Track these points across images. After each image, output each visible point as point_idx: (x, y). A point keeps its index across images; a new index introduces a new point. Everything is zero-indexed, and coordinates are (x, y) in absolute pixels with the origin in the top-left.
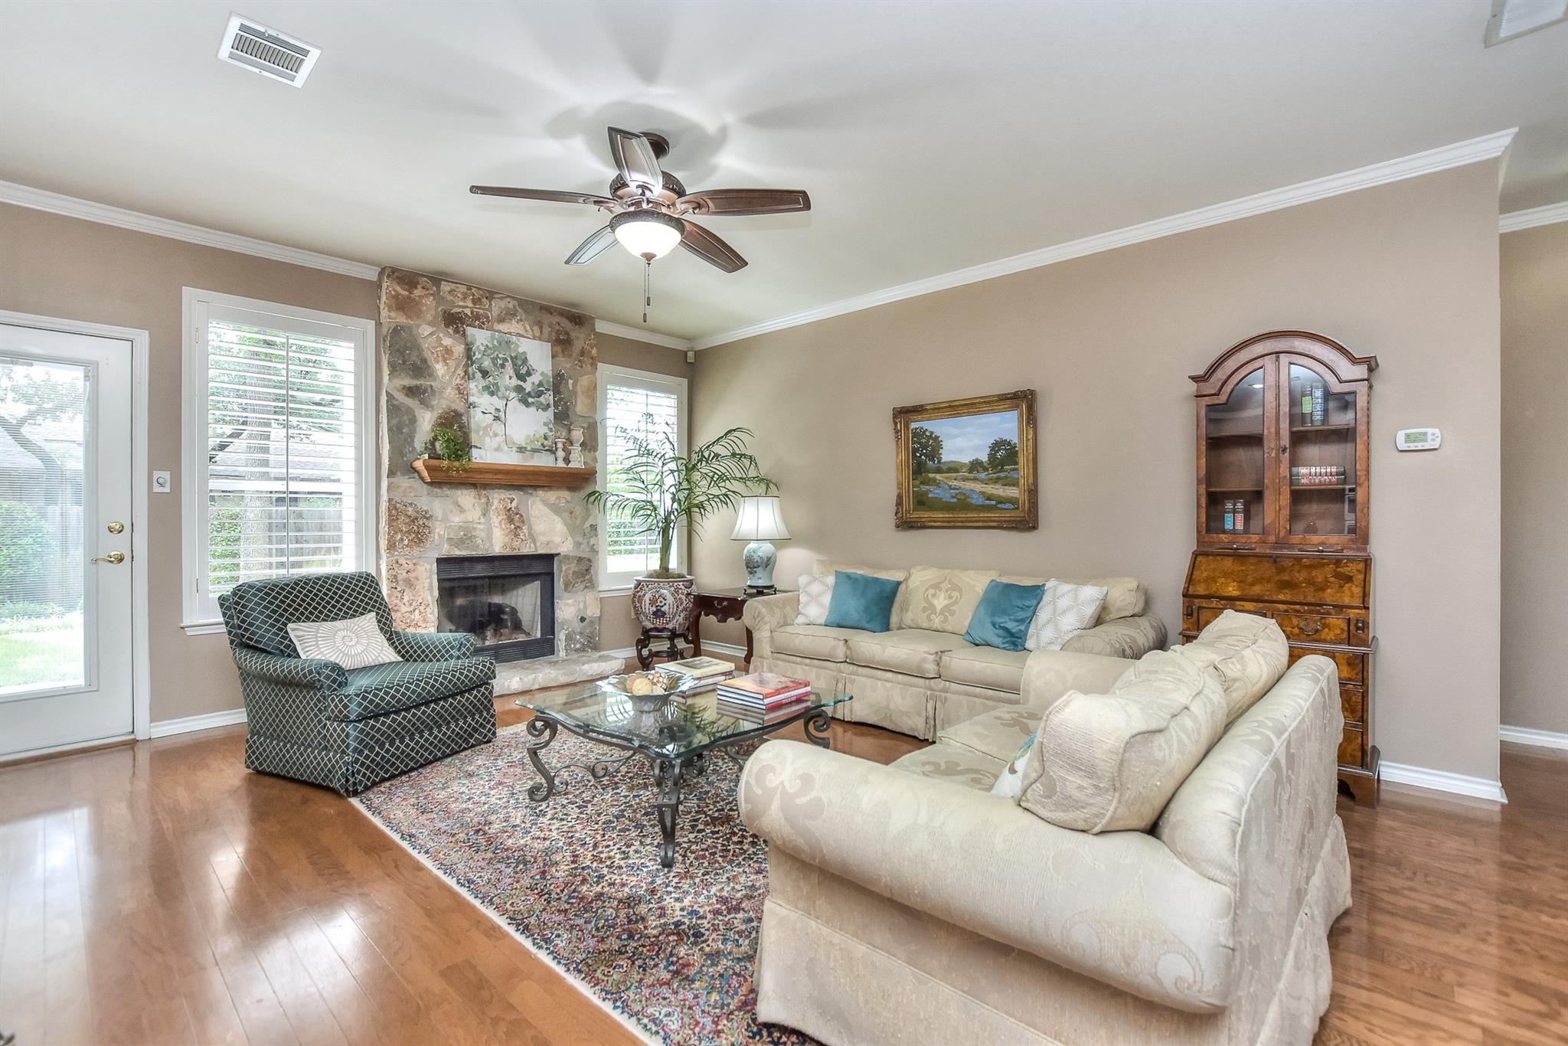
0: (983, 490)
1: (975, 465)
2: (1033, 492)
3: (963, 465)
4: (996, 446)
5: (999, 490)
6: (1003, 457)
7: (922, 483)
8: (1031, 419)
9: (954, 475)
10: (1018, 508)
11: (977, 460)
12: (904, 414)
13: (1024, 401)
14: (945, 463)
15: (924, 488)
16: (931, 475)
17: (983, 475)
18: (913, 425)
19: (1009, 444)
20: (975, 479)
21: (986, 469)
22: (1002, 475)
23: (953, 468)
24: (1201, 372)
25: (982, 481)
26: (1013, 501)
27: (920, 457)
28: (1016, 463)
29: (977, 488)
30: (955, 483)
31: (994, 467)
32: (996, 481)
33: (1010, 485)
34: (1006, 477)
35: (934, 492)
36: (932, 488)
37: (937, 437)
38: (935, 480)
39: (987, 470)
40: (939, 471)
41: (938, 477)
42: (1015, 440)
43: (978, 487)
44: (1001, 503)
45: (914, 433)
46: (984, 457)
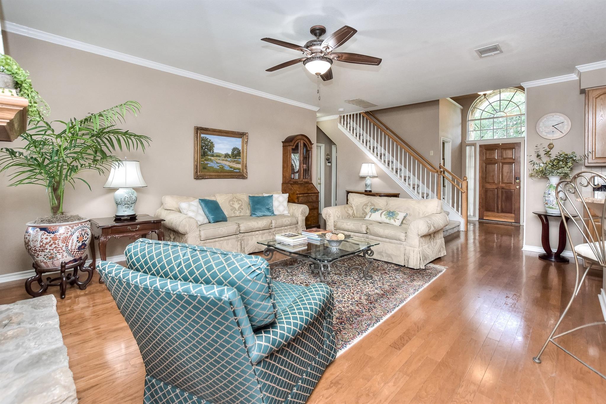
1: (227, 155)
2: (245, 166)
3: (223, 155)
4: (234, 149)
5: (234, 165)
6: (236, 154)
7: (205, 160)
8: (245, 142)
9: (219, 158)
10: (240, 171)
11: (227, 153)
12: (199, 130)
13: (244, 136)
14: (215, 153)
15: (206, 162)
16: (209, 157)
17: (229, 159)
18: (202, 135)
19: (238, 149)
20: (226, 160)
21: (230, 157)
22: (236, 160)
23: (218, 156)
25: (229, 161)
26: (238, 169)
27: (205, 149)
28: (241, 156)
29: (228, 164)
30: (219, 161)
31: (233, 157)
32: (234, 162)
33: (238, 164)
34: (237, 161)
35: (210, 164)
36: (209, 162)
37: (212, 143)
38: (211, 159)
40: (213, 156)
41: (212, 158)
42: (240, 148)
43: (228, 163)
44: (235, 169)
45: (203, 139)
46: (230, 153)
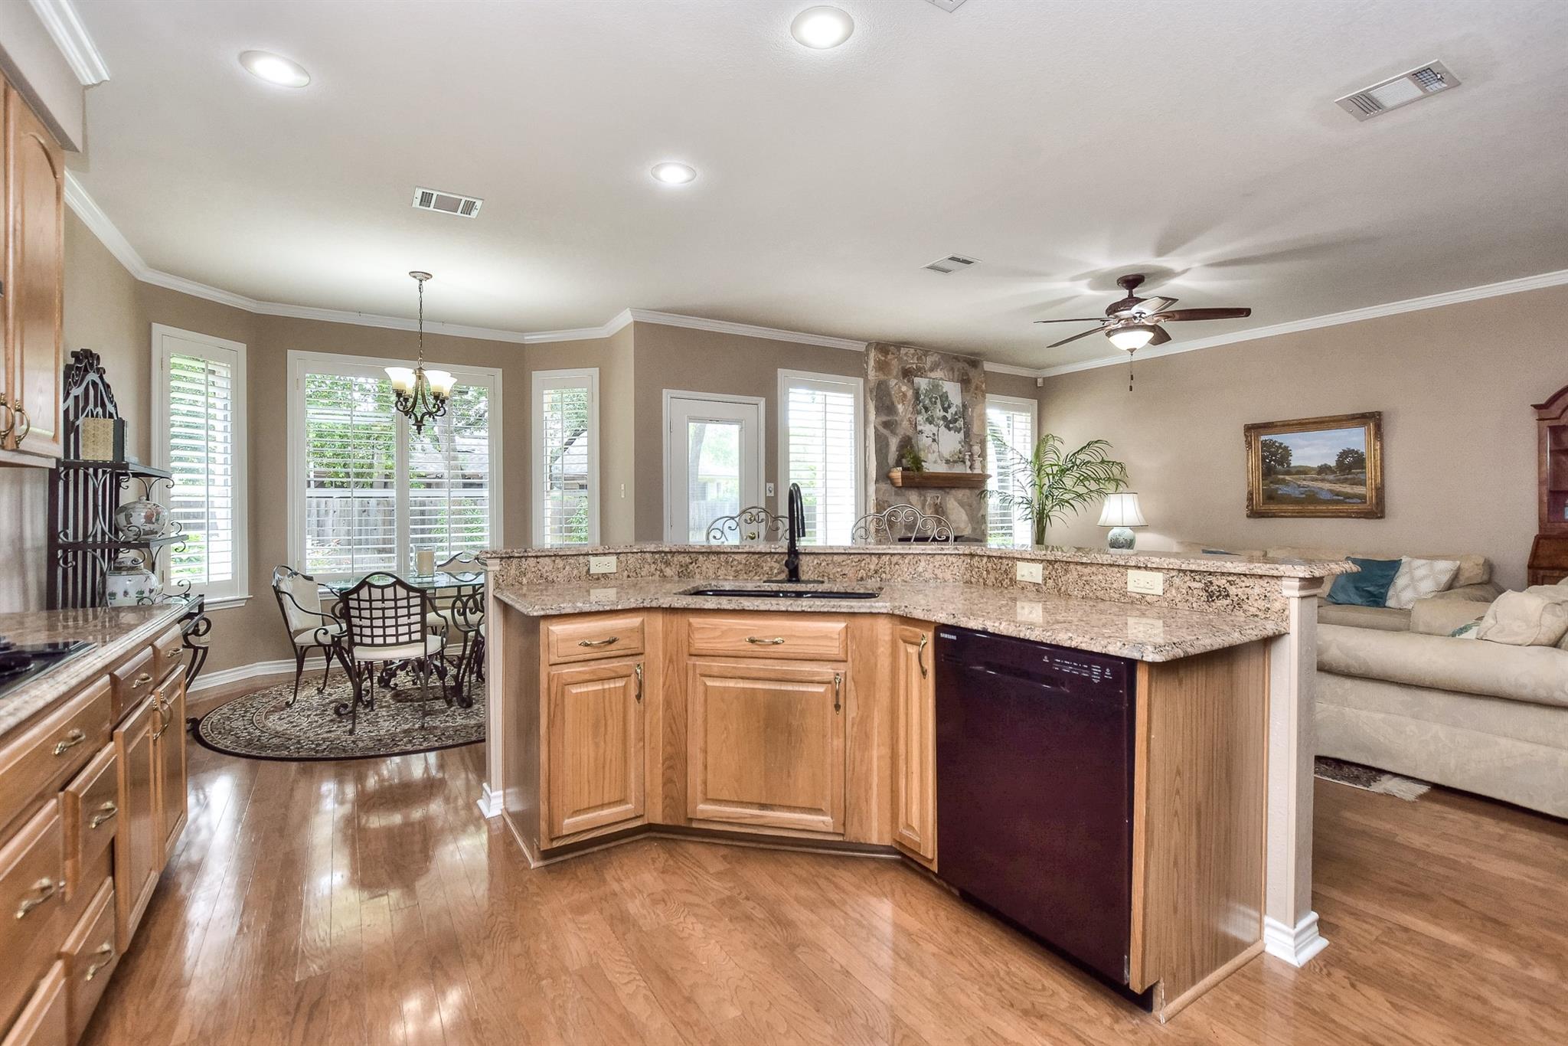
0: (1332, 488)
1: (1324, 469)
2: (1380, 491)
3: (1312, 469)
4: (1344, 454)
5: (1347, 489)
6: (1350, 464)
7: (1271, 482)
8: (1379, 434)
9: (1303, 476)
10: (1365, 503)
11: (1326, 465)
12: (1253, 430)
13: (1373, 421)
14: (1295, 467)
15: (1273, 486)
16: (1281, 477)
17: (1331, 477)
18: (1263, 438)
19: (1357, 452)
20: (1323, 480)
21: (1333, 472)
22: (1349, 476)
23: (1302, 471)
24: (1543, 402)
26: (1362, 498)
27: (1270, 461)
28: (1365, 468)
29: (1325, 487)
30: (1305, 483)
31: (1341, 471)
32: (1345, 481)
33: (1357, 485)
34: (1354, 479)
35: (1283, 490)
36: (1280, 486)
37: (1286, 448)
38: (1284, 480)
39: (1335, 473)
40: (1288, 473)
41: (1287, 478)
42: (1362, 450)
43: (1327, 486)
44: (1349, 498)
45: (1264, 444)
46: (1332, 463)
